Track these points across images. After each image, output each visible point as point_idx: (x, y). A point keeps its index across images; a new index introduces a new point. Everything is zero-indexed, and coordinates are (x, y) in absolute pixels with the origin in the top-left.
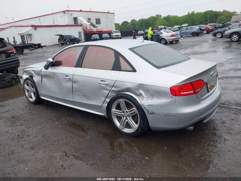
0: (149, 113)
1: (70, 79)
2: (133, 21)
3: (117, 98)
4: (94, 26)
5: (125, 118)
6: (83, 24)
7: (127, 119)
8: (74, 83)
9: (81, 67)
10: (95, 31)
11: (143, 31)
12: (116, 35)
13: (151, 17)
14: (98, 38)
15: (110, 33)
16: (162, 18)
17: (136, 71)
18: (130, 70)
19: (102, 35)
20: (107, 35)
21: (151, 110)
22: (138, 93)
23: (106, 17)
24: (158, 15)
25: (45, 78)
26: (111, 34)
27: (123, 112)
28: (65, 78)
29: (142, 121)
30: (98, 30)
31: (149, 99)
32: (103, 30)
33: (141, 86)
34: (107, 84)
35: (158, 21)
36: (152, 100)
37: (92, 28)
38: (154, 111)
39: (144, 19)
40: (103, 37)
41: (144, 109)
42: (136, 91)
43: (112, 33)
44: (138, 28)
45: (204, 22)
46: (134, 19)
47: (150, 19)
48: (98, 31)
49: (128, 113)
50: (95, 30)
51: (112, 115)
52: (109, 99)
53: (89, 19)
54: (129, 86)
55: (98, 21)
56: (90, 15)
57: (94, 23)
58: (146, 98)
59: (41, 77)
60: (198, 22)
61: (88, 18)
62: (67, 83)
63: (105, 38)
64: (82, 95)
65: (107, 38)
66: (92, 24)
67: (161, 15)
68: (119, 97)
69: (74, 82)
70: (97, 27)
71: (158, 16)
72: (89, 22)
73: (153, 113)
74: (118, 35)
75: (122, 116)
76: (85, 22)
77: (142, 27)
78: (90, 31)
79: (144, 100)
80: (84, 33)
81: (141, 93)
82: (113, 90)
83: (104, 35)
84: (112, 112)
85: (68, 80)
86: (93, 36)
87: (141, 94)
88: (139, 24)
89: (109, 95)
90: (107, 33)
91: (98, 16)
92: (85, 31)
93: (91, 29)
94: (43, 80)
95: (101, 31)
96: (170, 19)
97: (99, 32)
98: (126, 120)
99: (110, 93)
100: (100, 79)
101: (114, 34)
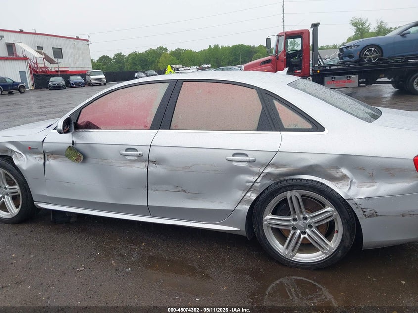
0: (365, 215)
1: (140, 155)
2: (119, 56)
3: (283, 190)
4: (52, 62)
5: (299, 232)
6: (28, 57)
7: (304, 233)
8: (151, 164)
9: (169, 129)
10: (53, 70)
11: (143, 74)
12: (97, 79)
13: (149, 51)
14: (63, 82)
15: (83, 74)
16: (168, 53)
17: (325, 129)
18: (307, 127)
19: (69, 78)
20: (78, 78)
21: (370, 207)
22: (338, 176)
23: (73, 45)
24: (161, 48)
25: (55, 158)
26: (87, 76)
27: (295, 220)
28: (125, 155)
29: (348, 234)
30: (60, 69)
31: (364, 185)
32: (70, 70)
33: (345, 160)
34: (254, 161)
35: (162, 59)
36: (373, 186)
37: (47, 64)
38: (377, 210)
39: (137, 53)
40: (71, 82)
41: (354, 207)
42: (333, 172)
43: (89, 75)
44: (129, 68)
45: (233, 61)
46: (121, 53)
47: (148, 55)
48: (61, 71)
49: (309, 220)
50: (52, 68)
51: (265, 229)
52: (256, 194)
53: (40, 48)
54: (312, 160)
55: (58, 53)
56: (41, 41)
57: (51, 56)
58: (356, 185)
59: (42, 156)
60: (225, 62)
61: (37, 45)
62: (130, 166)
63: (75, 83)
64: (177, 190)
65: (80, 83)
66: (47, 58)
67: (166, 48)
68: (289, 187)
69: (154, 162)
70: (57, 63)
71: (162, 50)
72: (41, 53)
73: (375, 214)
74: (101, 79)
75: (290, 228)
76: (32, 53)
77: (136, 67)
78: (43, 71)
79: (352, 188)
80: (31, 73)
81: (346, 175)
82: (268, 173)
83: (73, 79)
84: (265, 222)
85: (135, 158)
86: (52, 79)
87: (344, 177)
88: (130, 61)
89: (256, 184)
90: (78, 75)
91: (58, 43)
92: (33, 70)
93: (45, 68)
94: (47, 163)
95: (65, 71)
96: (181, 54)
97: (63, 73)
98: (302, 236)
99: (259, 180)
100: (232, 151)
101: (92, 77)
